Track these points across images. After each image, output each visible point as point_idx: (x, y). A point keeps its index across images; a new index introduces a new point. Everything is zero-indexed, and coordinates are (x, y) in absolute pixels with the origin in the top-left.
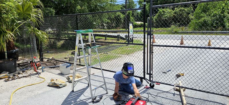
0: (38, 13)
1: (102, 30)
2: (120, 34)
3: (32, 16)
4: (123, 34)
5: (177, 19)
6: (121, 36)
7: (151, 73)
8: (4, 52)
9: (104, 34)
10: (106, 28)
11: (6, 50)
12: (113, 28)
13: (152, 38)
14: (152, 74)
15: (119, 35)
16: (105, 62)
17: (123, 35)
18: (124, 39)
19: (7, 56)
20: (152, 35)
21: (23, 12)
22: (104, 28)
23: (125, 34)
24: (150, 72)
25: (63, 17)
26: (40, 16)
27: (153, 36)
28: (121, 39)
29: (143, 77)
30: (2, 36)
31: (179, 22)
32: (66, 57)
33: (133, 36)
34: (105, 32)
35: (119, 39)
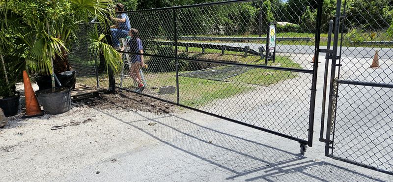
0: (107, 5)
1: (217, 37)
2: (249, 44)
3: (97, 11)
4: (254, 44)
5: (358, 17)
6: (251, 48)
7: (331, 139)
8: (50, 76)
9: (220, 44)
10: (223, 33)
11: (53, 73)
12: (235, 32)
13: (337, 65)
14: (332, 142)
15: (248, 47)
16: (224, 100)
17: (255, 46)
18: (256, 54)
19: (54, 82)
20: (339, 58)
21: (82, 3)
22: (218, 34)
23: (259, 45)
24: (328, 136)
25: (149, 13)
26: (110, 10)
27: (340, 62)
28: (252, 53)
29: (307, 139)
30: (46, 47)
31: (364, 22)
32: (154, 87)
33: (275, 48)
34: (222, 40)
35: (248, 54)
